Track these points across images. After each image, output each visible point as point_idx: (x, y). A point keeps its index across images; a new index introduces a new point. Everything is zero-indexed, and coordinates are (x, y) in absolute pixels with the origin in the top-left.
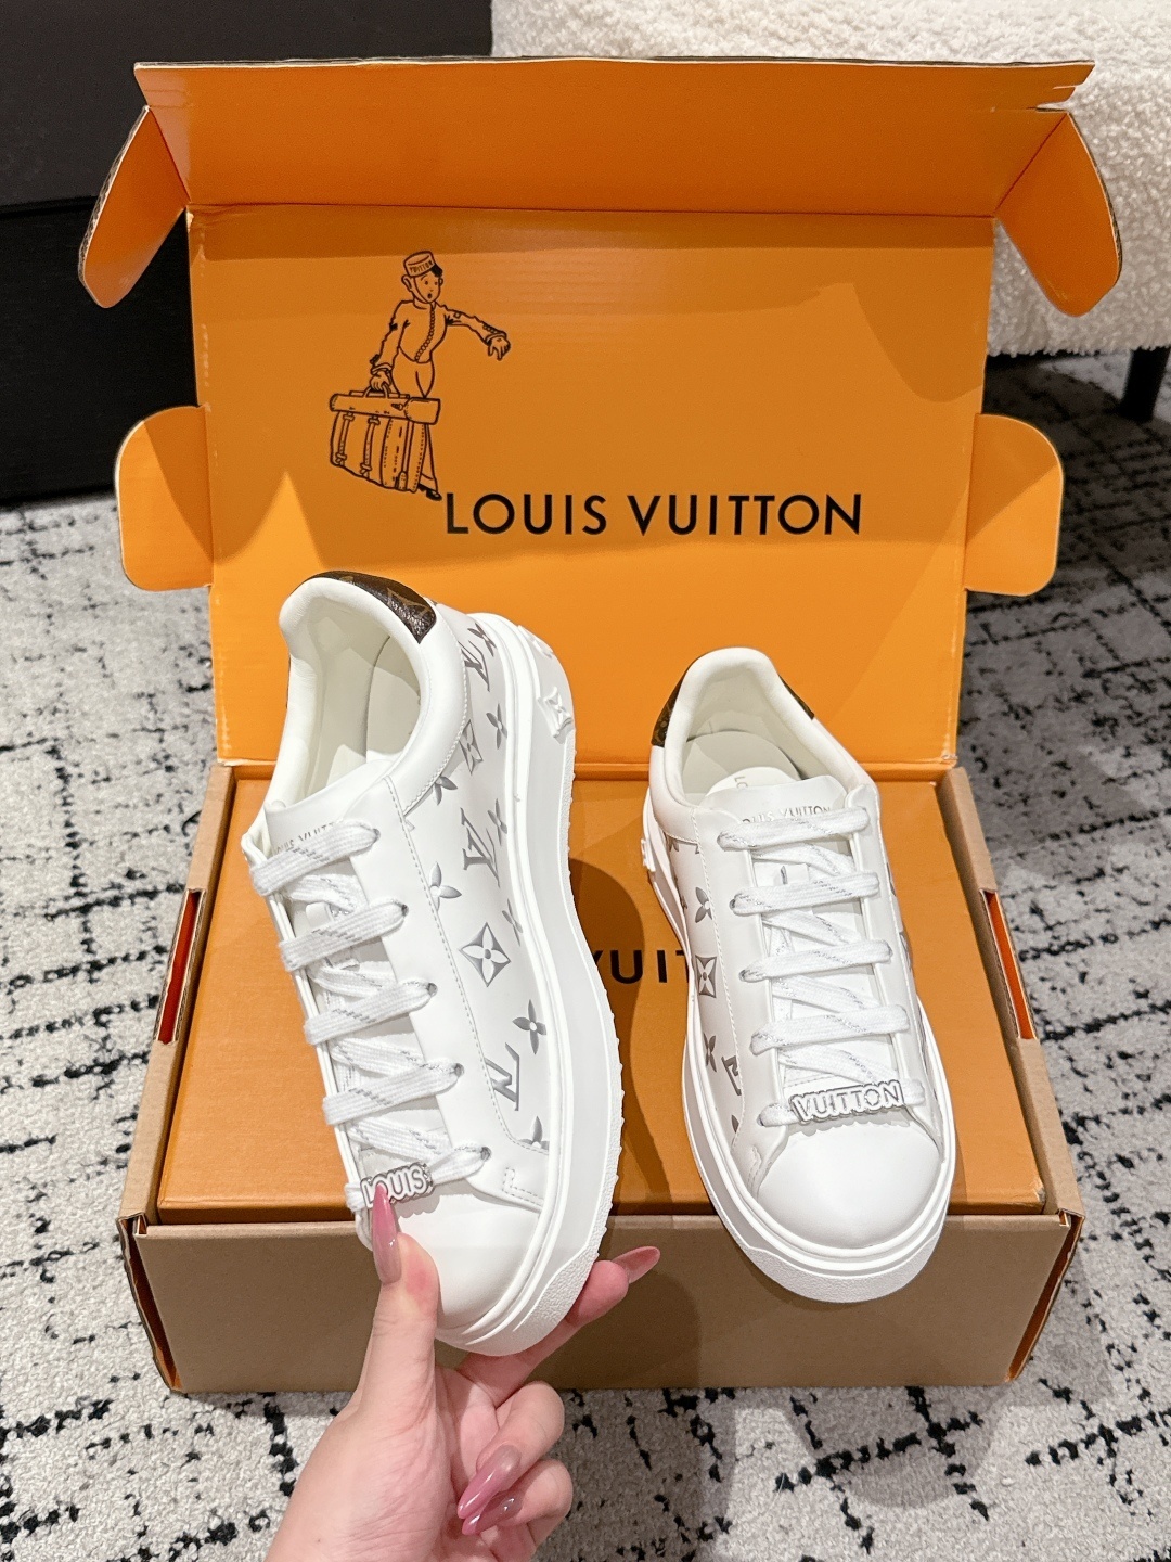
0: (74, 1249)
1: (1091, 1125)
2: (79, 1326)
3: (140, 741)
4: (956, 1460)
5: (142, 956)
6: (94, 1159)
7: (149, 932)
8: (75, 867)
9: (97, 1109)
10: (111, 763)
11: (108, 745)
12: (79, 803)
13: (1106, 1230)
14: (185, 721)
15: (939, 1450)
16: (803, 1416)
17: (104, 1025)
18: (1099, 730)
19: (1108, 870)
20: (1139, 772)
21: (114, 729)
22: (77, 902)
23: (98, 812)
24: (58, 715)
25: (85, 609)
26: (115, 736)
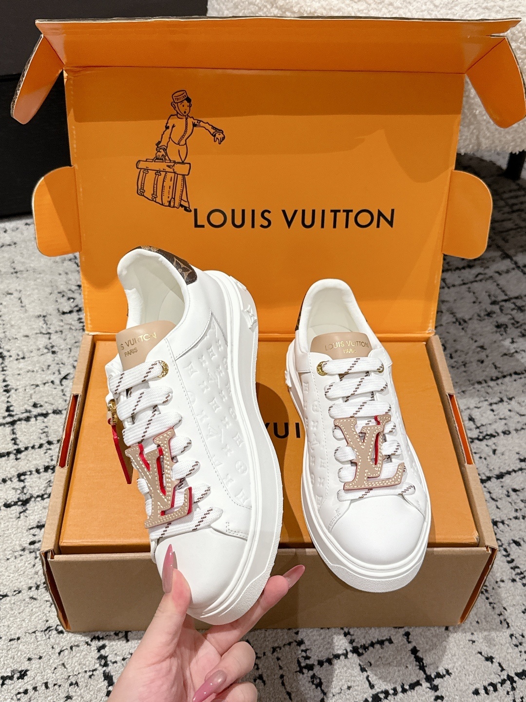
0: (9, 594)
1: (500, 525)
2: (12, 633)
3: (39, 339)
4: (438, 693)
5: (41, 446)
6: (19, 548)
7: (44, 434)
8: (8, 402)
9: (20, 523)
10: (25, 350)
11: (23, 341)
12: (10, 370)
13: (508, 577)
14: (61, 329)
15: (430, 689)
16: (365, 673)
17: (23, 481)
18: (499, 330)
19: (505, 399)
20: (518, 350)
21: (26, 333)
22: (9, 419)
23: (19, 374)
25: (12, 273)
26: (27, 336)
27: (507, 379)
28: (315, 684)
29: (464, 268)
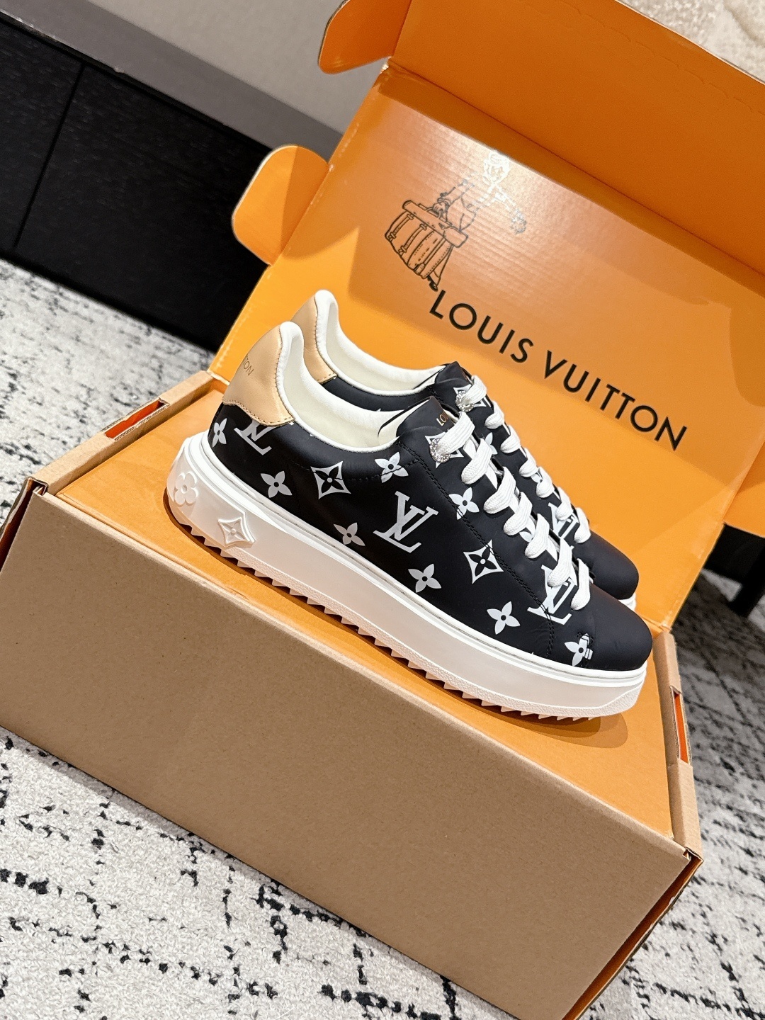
3: (71, 402)
5: (11, 483)
10: (47, 400)
11: (50, 392)
12: (15, 403)
16: (359, 960)
21: (57, 388)
23: (24, 412)
24: (26, 364)
25: (72, 338)
26: (57, 391)
28: (275, 929)
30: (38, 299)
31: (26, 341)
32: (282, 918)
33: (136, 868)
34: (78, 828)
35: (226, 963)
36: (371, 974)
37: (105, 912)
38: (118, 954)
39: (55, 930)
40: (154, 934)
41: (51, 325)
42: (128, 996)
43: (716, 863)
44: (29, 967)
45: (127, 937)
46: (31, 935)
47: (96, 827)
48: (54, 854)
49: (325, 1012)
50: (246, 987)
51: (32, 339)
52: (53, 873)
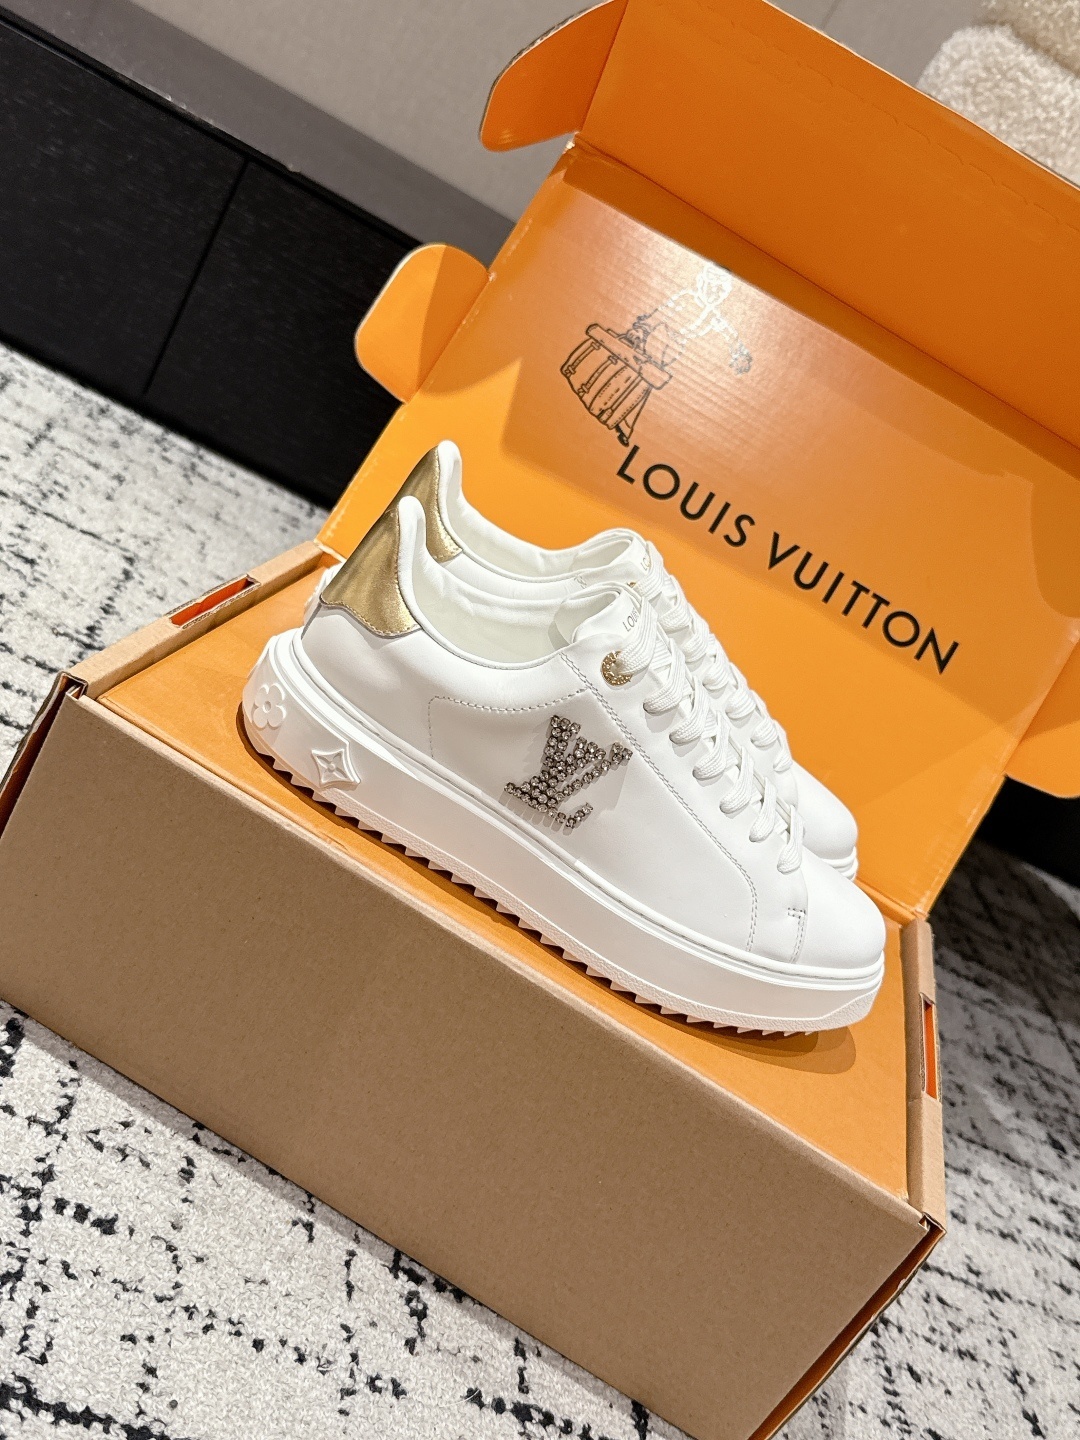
1: (893, 1329)
8: (98, 622)
12: (129, 595)
16: (521, 1359)
18: (1000, 1086)
19: (975, 1173)
20: (1024, 1132)
22: (85, 639)
23: (139, 608)
24: (147, 546)
25: (210, 515)
27: (989, 1154)
28: (411, 1308)
29: (967, 978)
30: (169, 461)
31: (150, 516)
32: (421, 1295)
33: (234, 1211)
34: (162, 1152)
35: (340, 1346)
36: (536, 1380)
37: (188, 1264)
38: (200, 1321)
39: (120, 1282)
40: (249, 1299)
41: (185, 498)
42: (210, 1377)
43: (1029, 1275)
44: (82, 1327)
45: (214, 1303)
46: (88, 1286)
47: (186, 1153)
48: (128, 1185)
49: (469, 1423)
50: (365, 1381)
51: (157, 514)
52: (125, 1208)
